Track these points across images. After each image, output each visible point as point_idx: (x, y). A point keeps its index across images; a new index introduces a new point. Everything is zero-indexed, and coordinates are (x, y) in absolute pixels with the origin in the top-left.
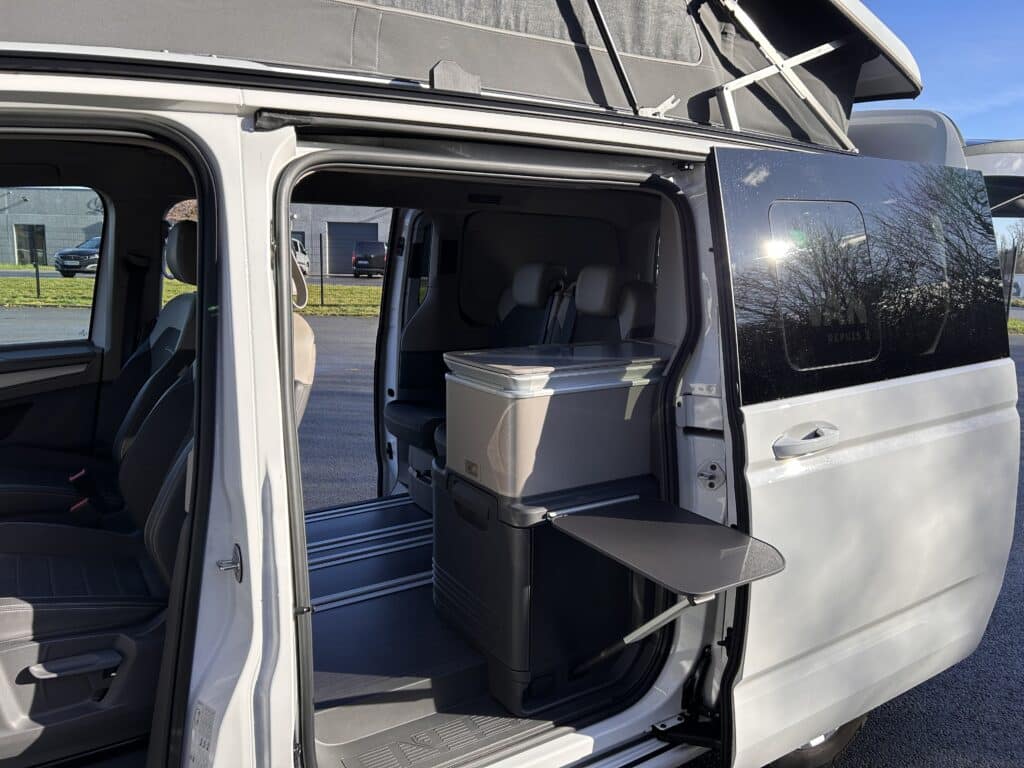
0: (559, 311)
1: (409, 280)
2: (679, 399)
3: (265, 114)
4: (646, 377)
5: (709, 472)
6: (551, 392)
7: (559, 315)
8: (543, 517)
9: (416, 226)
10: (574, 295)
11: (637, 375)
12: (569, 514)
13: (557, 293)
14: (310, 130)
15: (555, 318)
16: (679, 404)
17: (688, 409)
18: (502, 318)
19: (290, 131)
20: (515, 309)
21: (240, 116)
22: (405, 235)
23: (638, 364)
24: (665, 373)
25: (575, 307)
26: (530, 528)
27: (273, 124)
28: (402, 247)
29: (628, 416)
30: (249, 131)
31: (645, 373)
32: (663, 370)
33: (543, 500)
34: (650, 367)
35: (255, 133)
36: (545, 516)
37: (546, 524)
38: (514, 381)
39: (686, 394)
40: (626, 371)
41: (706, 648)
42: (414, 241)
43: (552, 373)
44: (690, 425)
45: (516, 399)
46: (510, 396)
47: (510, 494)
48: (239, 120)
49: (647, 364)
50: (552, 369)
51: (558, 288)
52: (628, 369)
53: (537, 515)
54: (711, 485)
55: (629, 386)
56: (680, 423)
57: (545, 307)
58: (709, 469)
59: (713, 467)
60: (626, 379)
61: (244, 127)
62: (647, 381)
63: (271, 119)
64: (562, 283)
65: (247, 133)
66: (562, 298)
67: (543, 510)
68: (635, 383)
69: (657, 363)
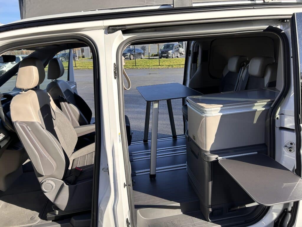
0: (243, 75)
1: (193, 64)
2: (277, 115)
3: (111, 28)
4: (263, 107)
5: (289, 146)
6: (221, 114)
7: (243, 76)
8: (216, 159)
9: (195, 46)
10: (248, 68)
11: (260, 106)
12: (227, 158)
13: (243, 68)
14: (126, 30)
15: (241, 77)
16: (277, 118)
17: (281, 120)
18: (224, 76)
19: (120, 32)
20: (228, 73)
21: (104, 29)
22: (191, 49)
23: (260, 102)
24: (272, 106)
25: (248, 73)
26: (211, 162)
27: (114, 31)
28: (190, 53)
29: (255, 122)
30: (107, 34)
31: (264, 105)
32: (271, 104)
33: (217, 152)
34: (266, 103)
35: (108, 34)
36: (217, 158)
37: (217, 161)
38: (205, 110)
39: (281, 114)
40: (254, 105)
41: (285, 209)
42: (194, 51)
43: (222, 107)
44: (282, 126)
45: (206, 117)
46: (204, 116)
47: (204, 149)
48: (103, 31)
49: (265, 102)
50: (222, 106)
51: (244, 65)
52: (256, 104)
53: (213, 157)
54: (290, 151)
55: (255, 111)
56: (277, 125)
57: (238, 72)
58: (290, 144)
59: (291, 144)
60: (254, 108)
61: (105, 33)
62: (264, 109)
63: (113, 29)
64: (245, 63)
65: (106, 35)
66: (244, 69)
67: (217, 156)
68: (258, 110)
69: (269, 102)
